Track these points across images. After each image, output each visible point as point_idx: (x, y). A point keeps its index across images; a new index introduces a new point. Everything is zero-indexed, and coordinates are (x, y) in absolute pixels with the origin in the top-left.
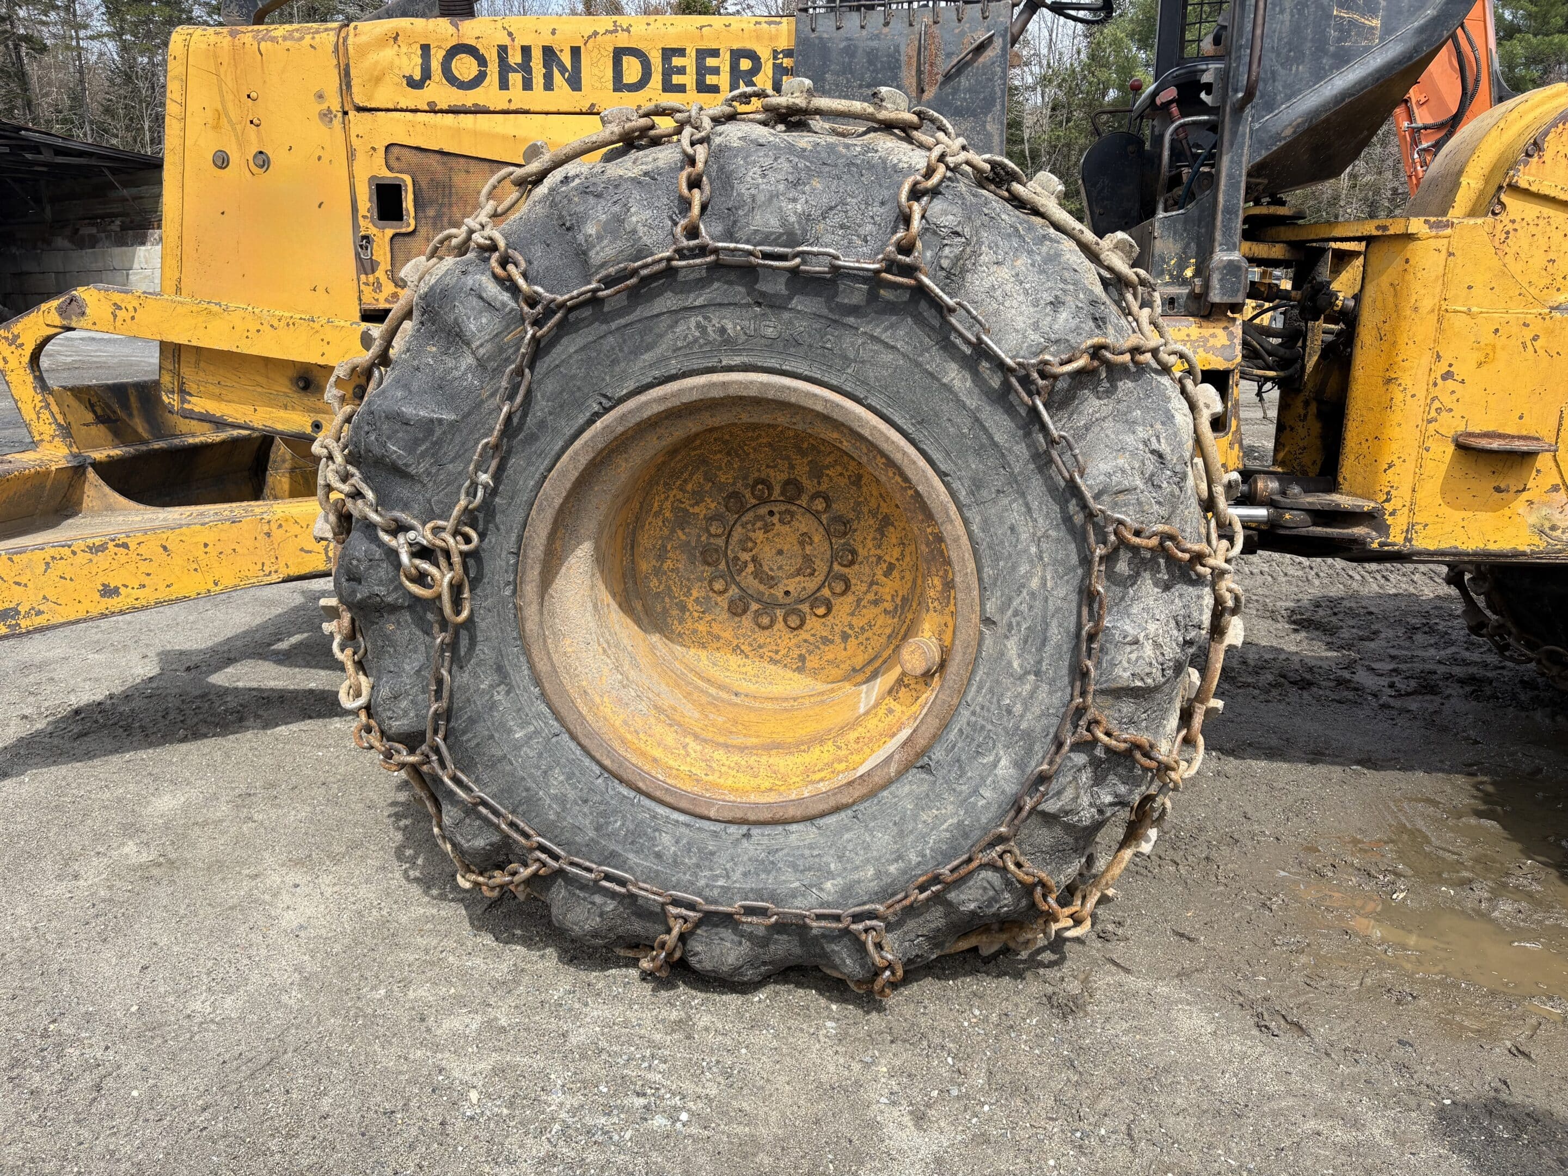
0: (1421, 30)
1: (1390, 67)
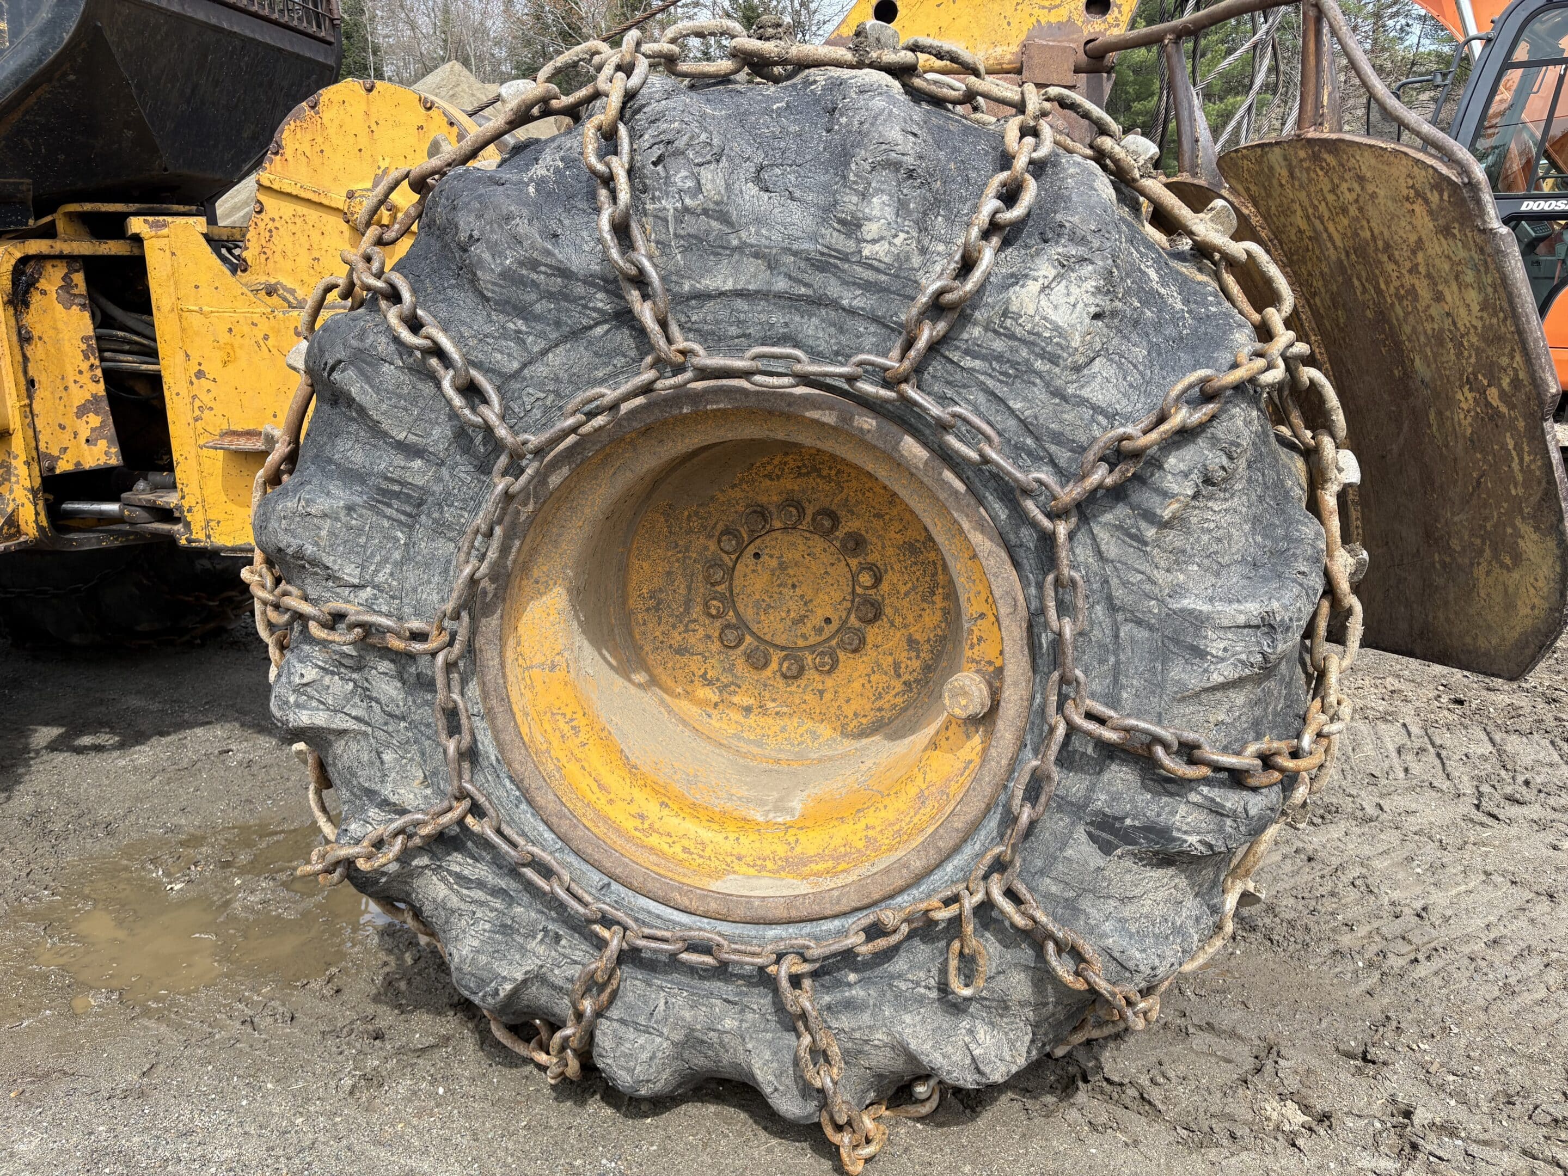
1: (22, 70)
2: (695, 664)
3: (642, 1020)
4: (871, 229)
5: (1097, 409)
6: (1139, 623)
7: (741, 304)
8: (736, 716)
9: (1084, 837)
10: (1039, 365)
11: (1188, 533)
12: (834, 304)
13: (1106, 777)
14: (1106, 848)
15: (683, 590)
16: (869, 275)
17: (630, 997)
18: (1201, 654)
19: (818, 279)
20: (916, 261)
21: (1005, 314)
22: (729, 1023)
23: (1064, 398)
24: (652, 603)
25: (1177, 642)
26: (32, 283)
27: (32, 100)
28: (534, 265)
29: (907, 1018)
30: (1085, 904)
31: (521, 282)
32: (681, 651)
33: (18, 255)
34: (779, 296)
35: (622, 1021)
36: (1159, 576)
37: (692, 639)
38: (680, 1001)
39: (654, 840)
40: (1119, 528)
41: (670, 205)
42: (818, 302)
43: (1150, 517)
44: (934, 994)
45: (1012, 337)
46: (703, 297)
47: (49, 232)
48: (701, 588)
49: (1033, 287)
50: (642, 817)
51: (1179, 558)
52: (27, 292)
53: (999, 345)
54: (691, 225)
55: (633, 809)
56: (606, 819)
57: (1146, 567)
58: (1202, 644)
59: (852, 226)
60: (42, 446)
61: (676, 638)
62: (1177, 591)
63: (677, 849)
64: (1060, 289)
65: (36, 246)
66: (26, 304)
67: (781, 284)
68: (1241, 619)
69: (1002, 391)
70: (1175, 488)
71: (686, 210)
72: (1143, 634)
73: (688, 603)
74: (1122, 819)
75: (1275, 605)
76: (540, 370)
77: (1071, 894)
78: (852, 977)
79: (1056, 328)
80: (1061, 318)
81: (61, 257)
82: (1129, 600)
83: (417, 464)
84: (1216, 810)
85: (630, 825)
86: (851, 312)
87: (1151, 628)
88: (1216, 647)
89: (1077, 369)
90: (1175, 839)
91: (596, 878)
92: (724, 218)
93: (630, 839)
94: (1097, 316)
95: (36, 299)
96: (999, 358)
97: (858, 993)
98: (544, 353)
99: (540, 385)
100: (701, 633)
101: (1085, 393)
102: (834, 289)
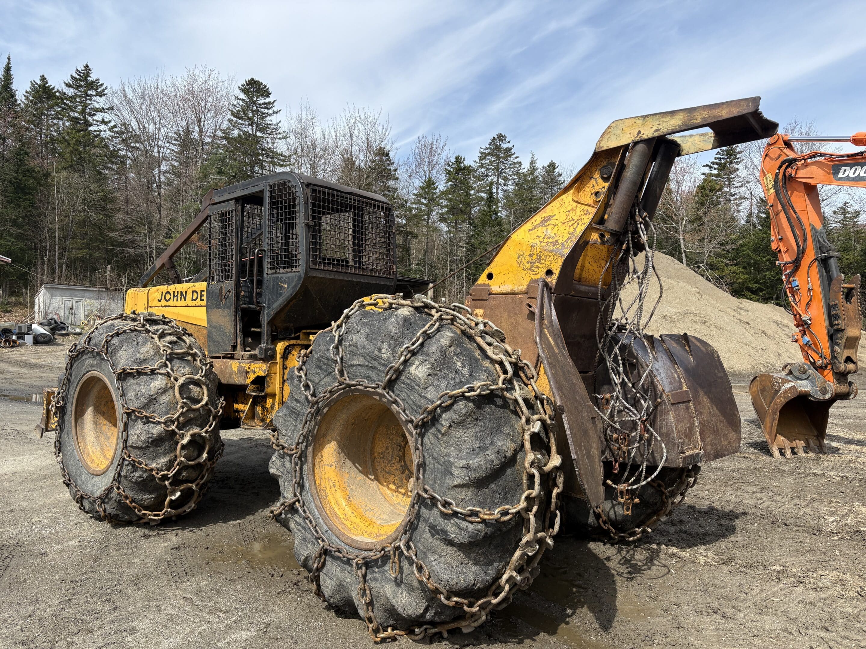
0: (293, 288)
1: (288, 297)
2: (392, 478)
3: (330, 575)
4: (383, 351)
5: (428, 399)
6: (439, 463)
7: (360, 368)
8: (400, 496)
9: (428, 532)
10: (416, 387)
11: (451, 438)
12: (377, 368)
13: (433, 512)
14: (433, 536)
15: (391, 453)
16: (383, 362)
17: (328, 567)
18: (452, 474)
19: (374, 362)
20: (392, 359)
21: (409, 373)
22: (348, 580)
23: (421, 396)
24: (382, 456)
25: (447, 470)
26: (290, 352)
27: (291, 304)
28: (322, 357)
29: (387, 586)
30: (428, 554)
31: (320, 361)
32: (389, 473)
33: (287, 344)
34: (367, 366)
35: (326, 574)
36: (442, 449)
37: (392, 469)
38: (338, 570)
39: (346, 523)
40: (434, 434)
41: (347, 343)
42: (374, 368)
43: (439, 431)
44: (394, 579)
45: (410, 379)
46: (353, 366)
47: (298, 338)
48: (396, 453)
49: (414, 367)
50: (346, 515)
51: (448, 445)
52: (288, 355)
53: (408, 381)
54: (351, 348)
55: (344, 512)
56: (335, 514)
57: (439, 446)
58: (452, 471)
59: (380, 350)
60: (284, 400)
61: (388, 468)
62: (447, 455)
63: (352, 526)
64: (420, 367)
65: (293, 342)
66: (287, 358)
67: (367, 363)
68: (461, 465)
69: (409, 393)
70: (444, 424)
71: (350, 345)
72: (440, 467)
73: (392, 457)
74: (436, 526)
75: (471, 462)
76: (323, 382)
77: (425, 550)
78: (376, 570)
79: (419, 378)
80: (420, 375)
81: (299, 345)
82: (436, 456)
83: (299, 405)
84: (458, 526)
85: (341, 517)
86: (380, 371)
87: (441, 465)
88: (456, 473)
89: (424, 389)
90: (448, 535)
91: (325, 528)
92: (357, 347)
93: (339, 520)
94: (429, 375)
95: (290, 357)
96: (408, 384)
97: (377, 575)
98: (324, 378)
99: (322, 386)
100: (395, 467)
101: (426, 395)
102: (377, 365)
